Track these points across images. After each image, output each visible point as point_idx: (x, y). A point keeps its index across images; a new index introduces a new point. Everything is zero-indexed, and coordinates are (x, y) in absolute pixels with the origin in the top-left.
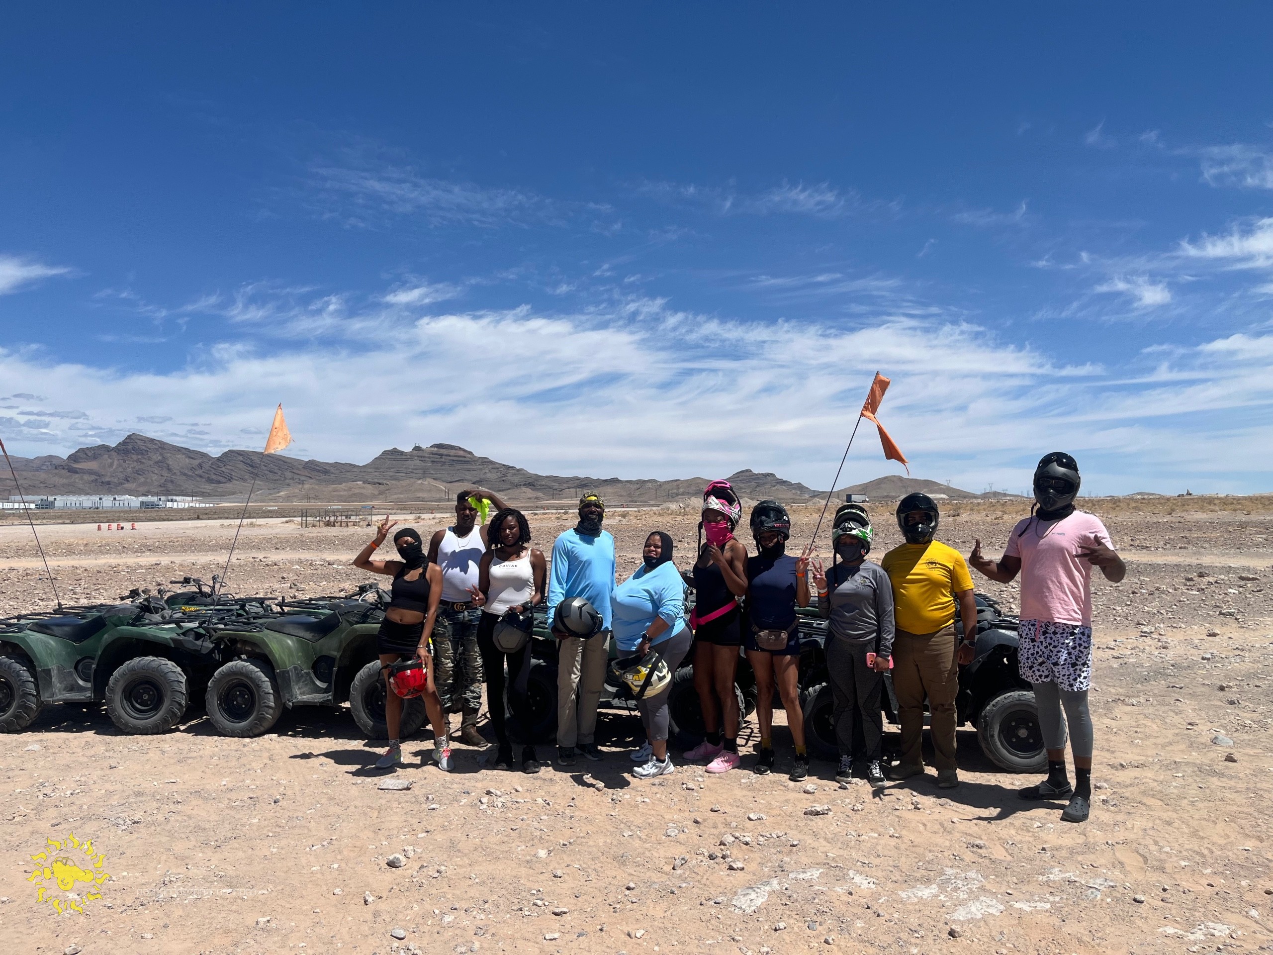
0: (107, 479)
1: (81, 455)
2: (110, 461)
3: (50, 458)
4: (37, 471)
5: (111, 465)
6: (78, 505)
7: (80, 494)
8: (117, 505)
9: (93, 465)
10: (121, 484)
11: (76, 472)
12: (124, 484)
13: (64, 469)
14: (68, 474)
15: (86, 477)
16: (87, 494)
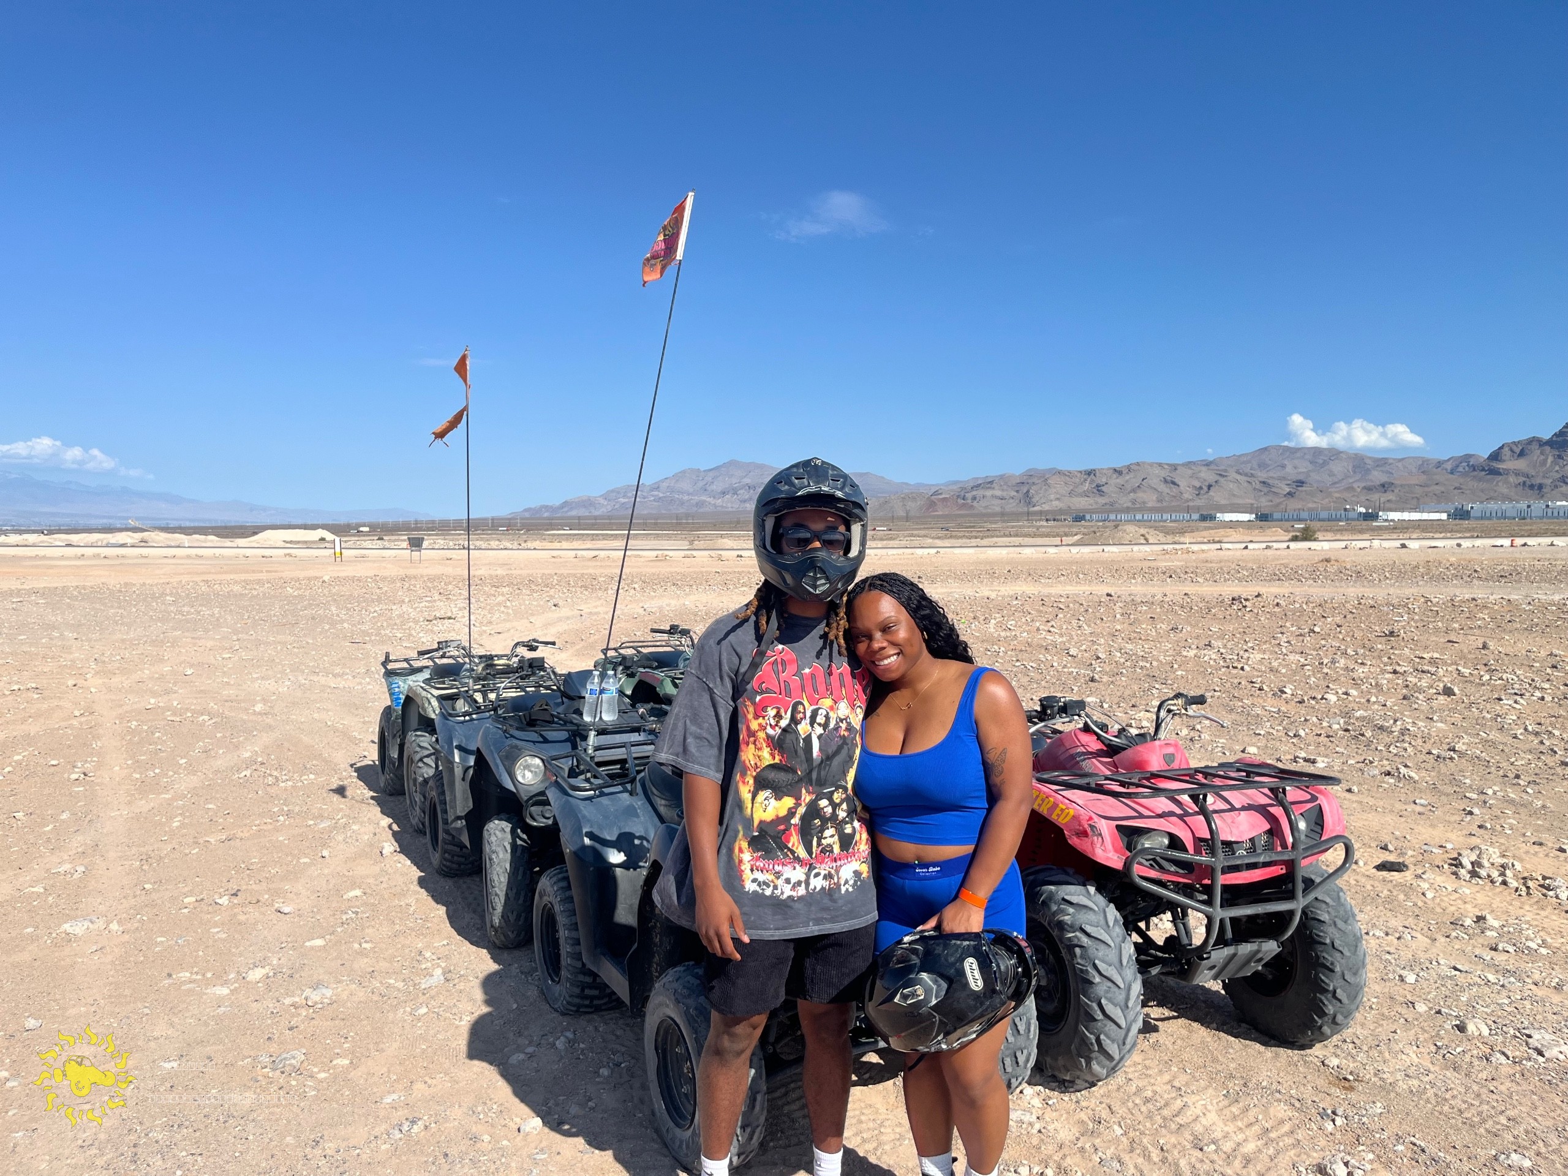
0: (1538, 481)
1: (1506, 449)
2: (1542, 457)
3: (1467, 457)
4: (1452, 473)
5: (1545, 460)
6: (1499, 514)
7: (1503, 502)
8: (1550, 514)
9: (1521, 464)
10: (1556, 487)
11: (1500, 474)
12: (1561, 487)
13: (1483, 470)
14: (1489, 477)
15: (1512, 479)
16: (1511, 500)
